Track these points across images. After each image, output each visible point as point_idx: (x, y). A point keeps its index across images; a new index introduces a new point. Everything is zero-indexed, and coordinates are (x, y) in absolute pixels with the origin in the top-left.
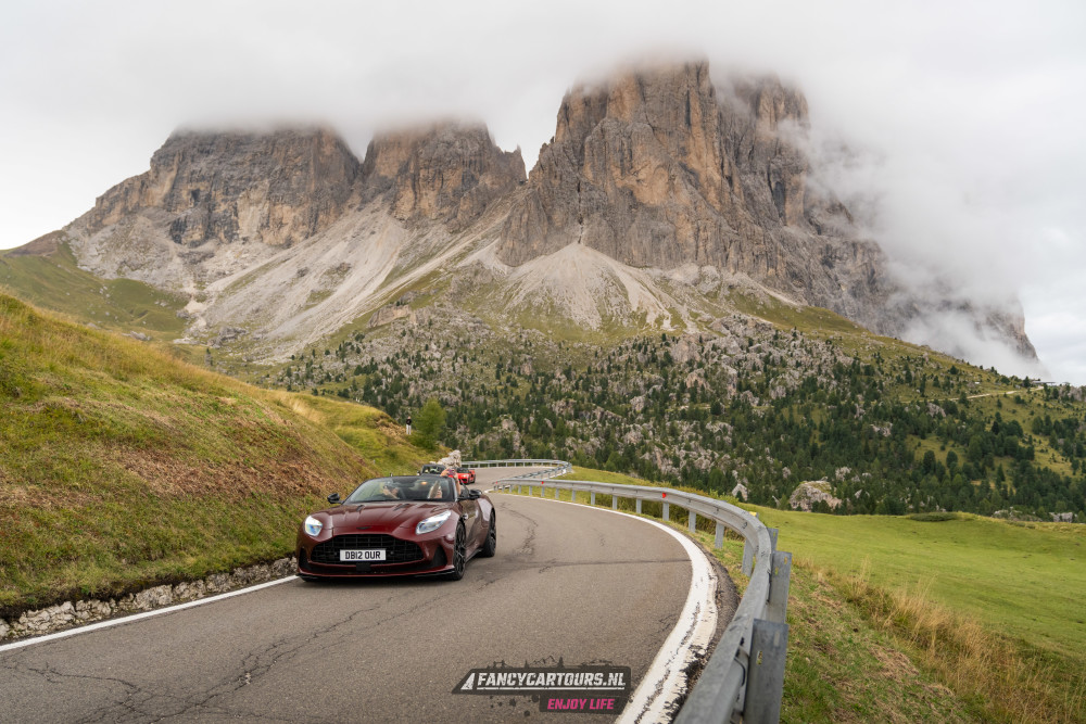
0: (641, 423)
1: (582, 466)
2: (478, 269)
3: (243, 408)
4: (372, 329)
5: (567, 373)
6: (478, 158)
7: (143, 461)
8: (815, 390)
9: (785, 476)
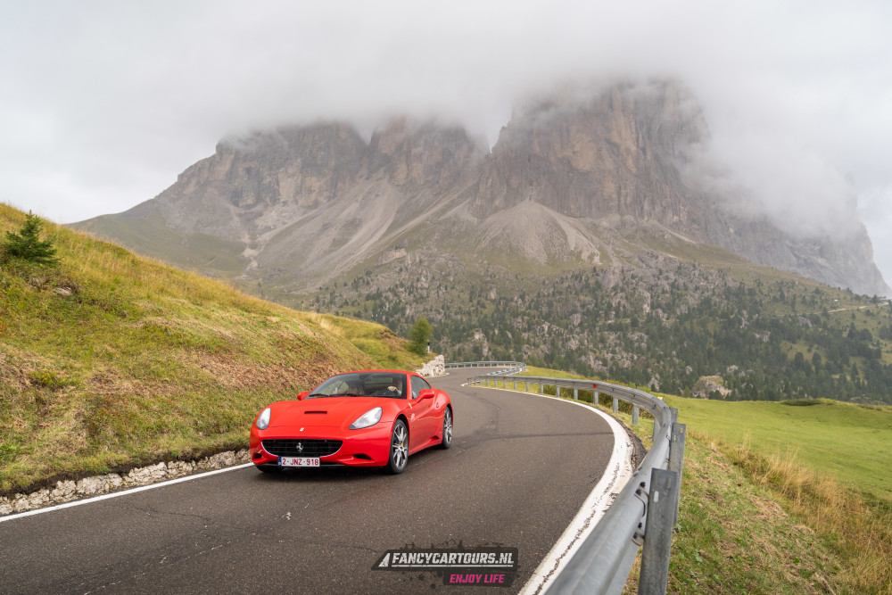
0: (578, 334)
1: (535, 366)
2: (455, 221)
3: (284, 324)
4: (377, 267)
5: (522, 297)
6: (454, 139)
7: (214, 363)
8: (710, 307)
9: (688, 373)
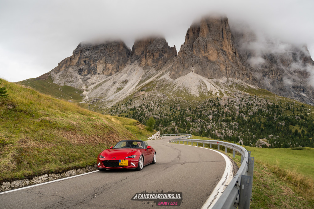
0: (211, 123)
1: (195, 135)
2: (164, 80)
3: (97, 119)
4: (134, 98)
5: (190, 109)
6: (163, 49)
7: (69, 135)
8: (262, 112)
9: (254, 137)
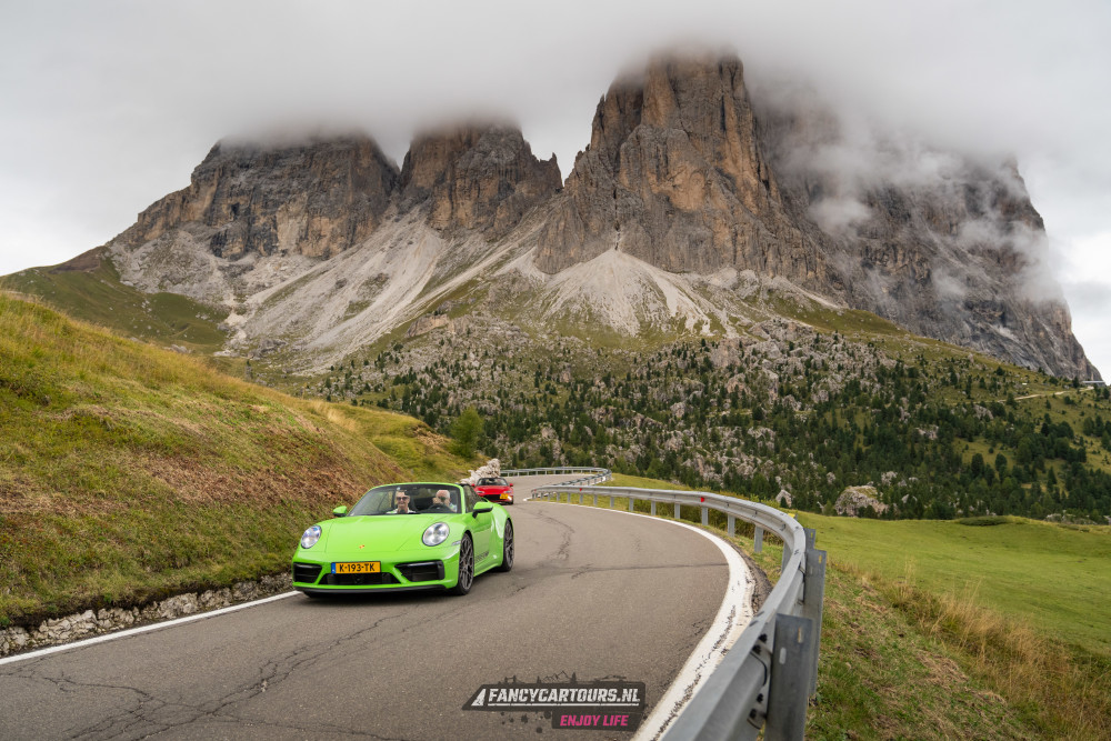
0: (682, 429)
1: (623, 473)
2: (515, 278)
3: (275, 415)
4: (410, 339)
5: (606, 380)
6: (513, 167)
7: (171, 469)
8: (858, 393)
9: (829, 481)
